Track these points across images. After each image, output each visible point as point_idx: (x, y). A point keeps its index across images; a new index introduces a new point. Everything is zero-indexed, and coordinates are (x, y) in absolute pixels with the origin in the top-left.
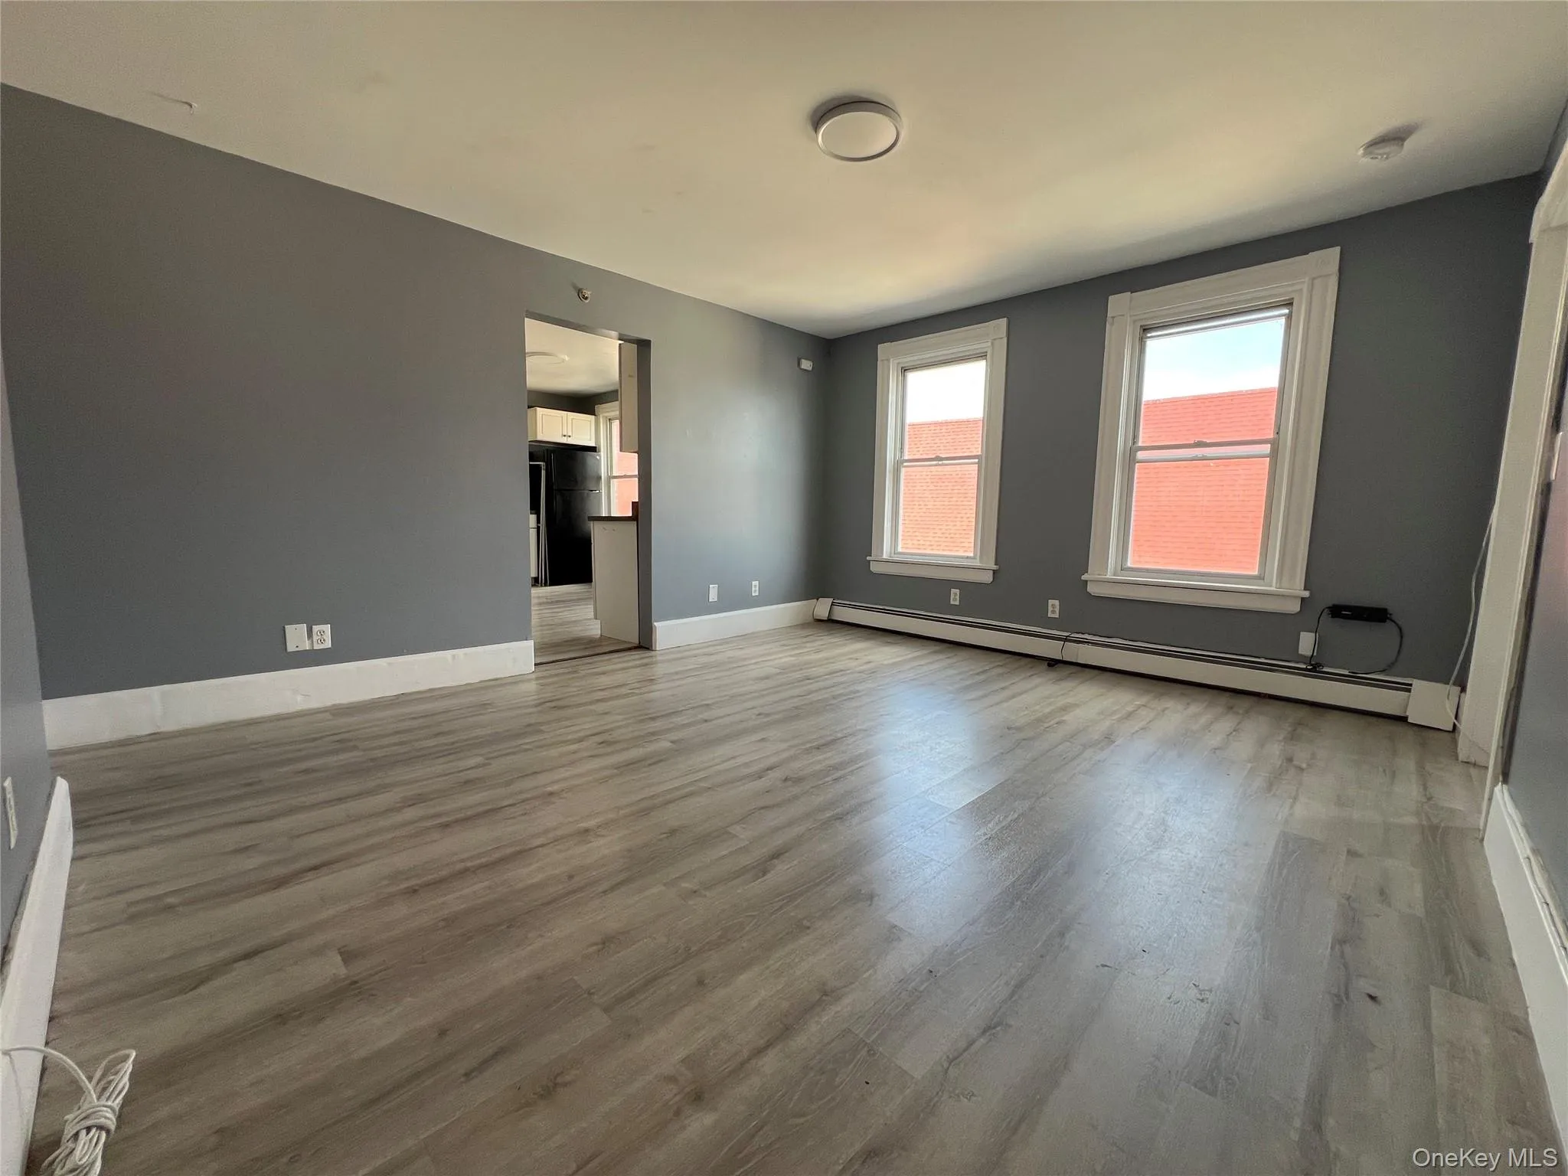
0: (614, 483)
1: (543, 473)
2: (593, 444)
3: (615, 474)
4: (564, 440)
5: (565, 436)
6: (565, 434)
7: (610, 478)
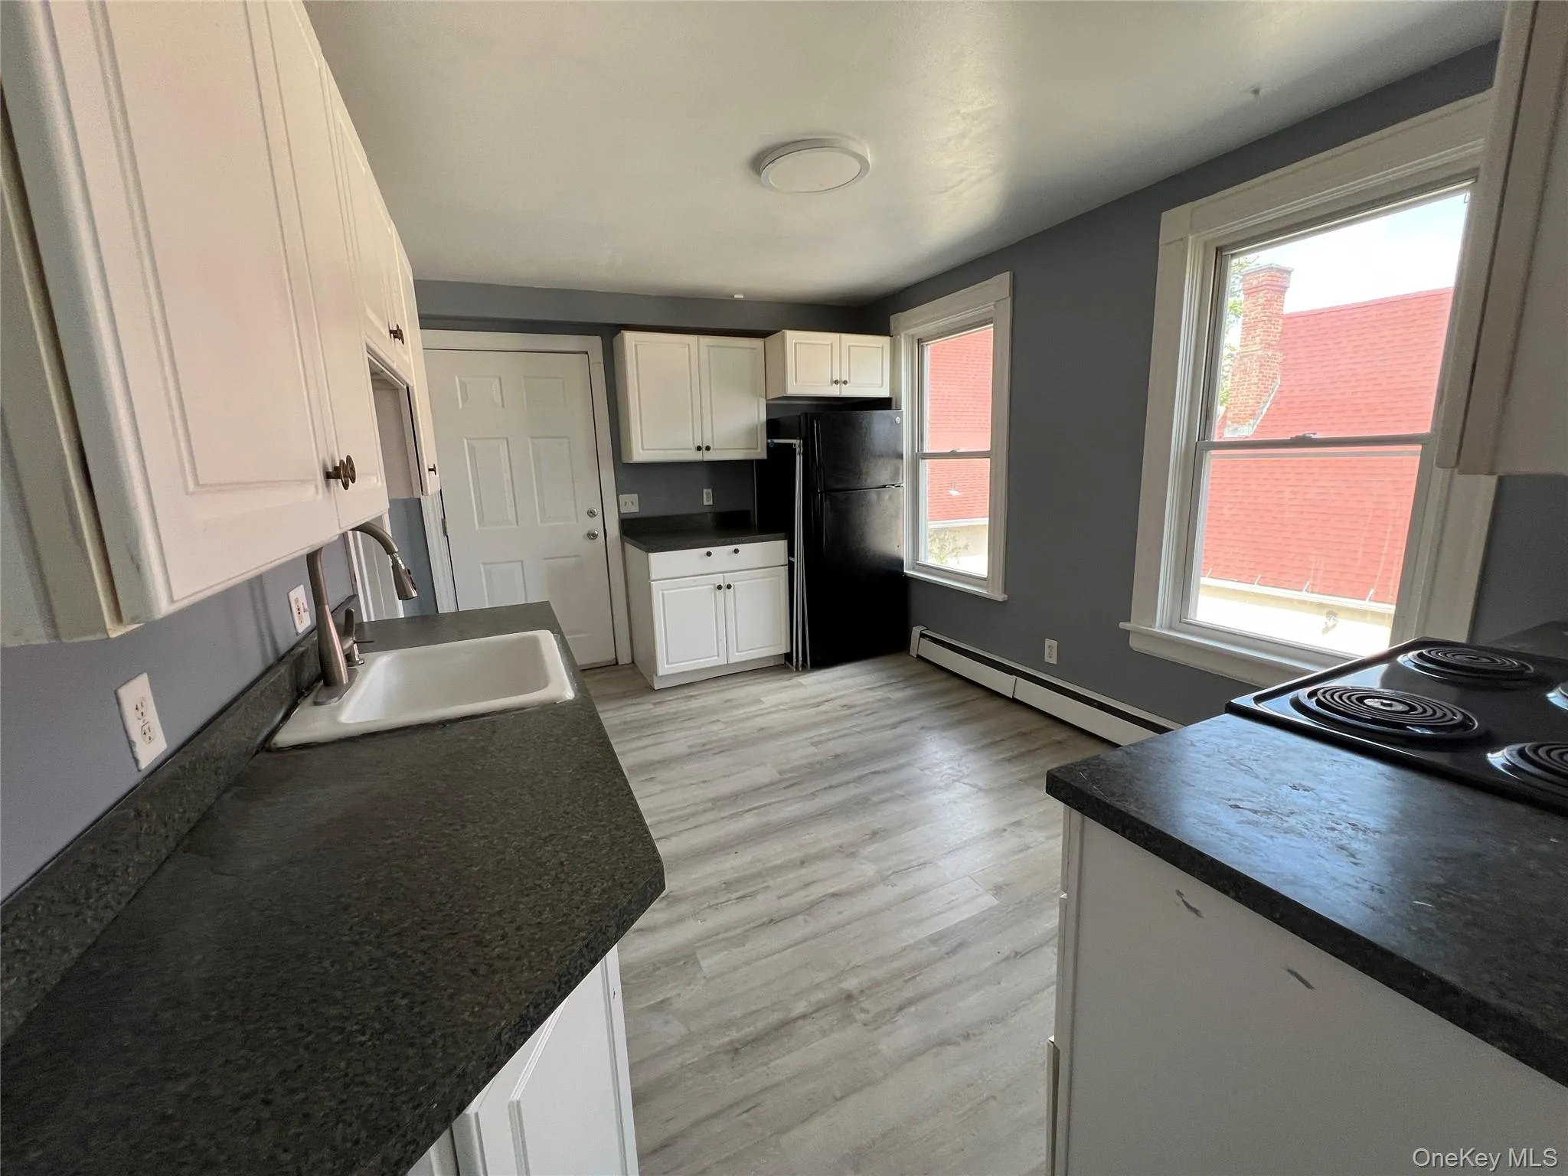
0: (925, 466)
1: (799, 460)
2: (884, 393)
3: (927, 450)
4: (835, 391)
5: (836, 382)
6: (836, 377)
7: (919, 456)
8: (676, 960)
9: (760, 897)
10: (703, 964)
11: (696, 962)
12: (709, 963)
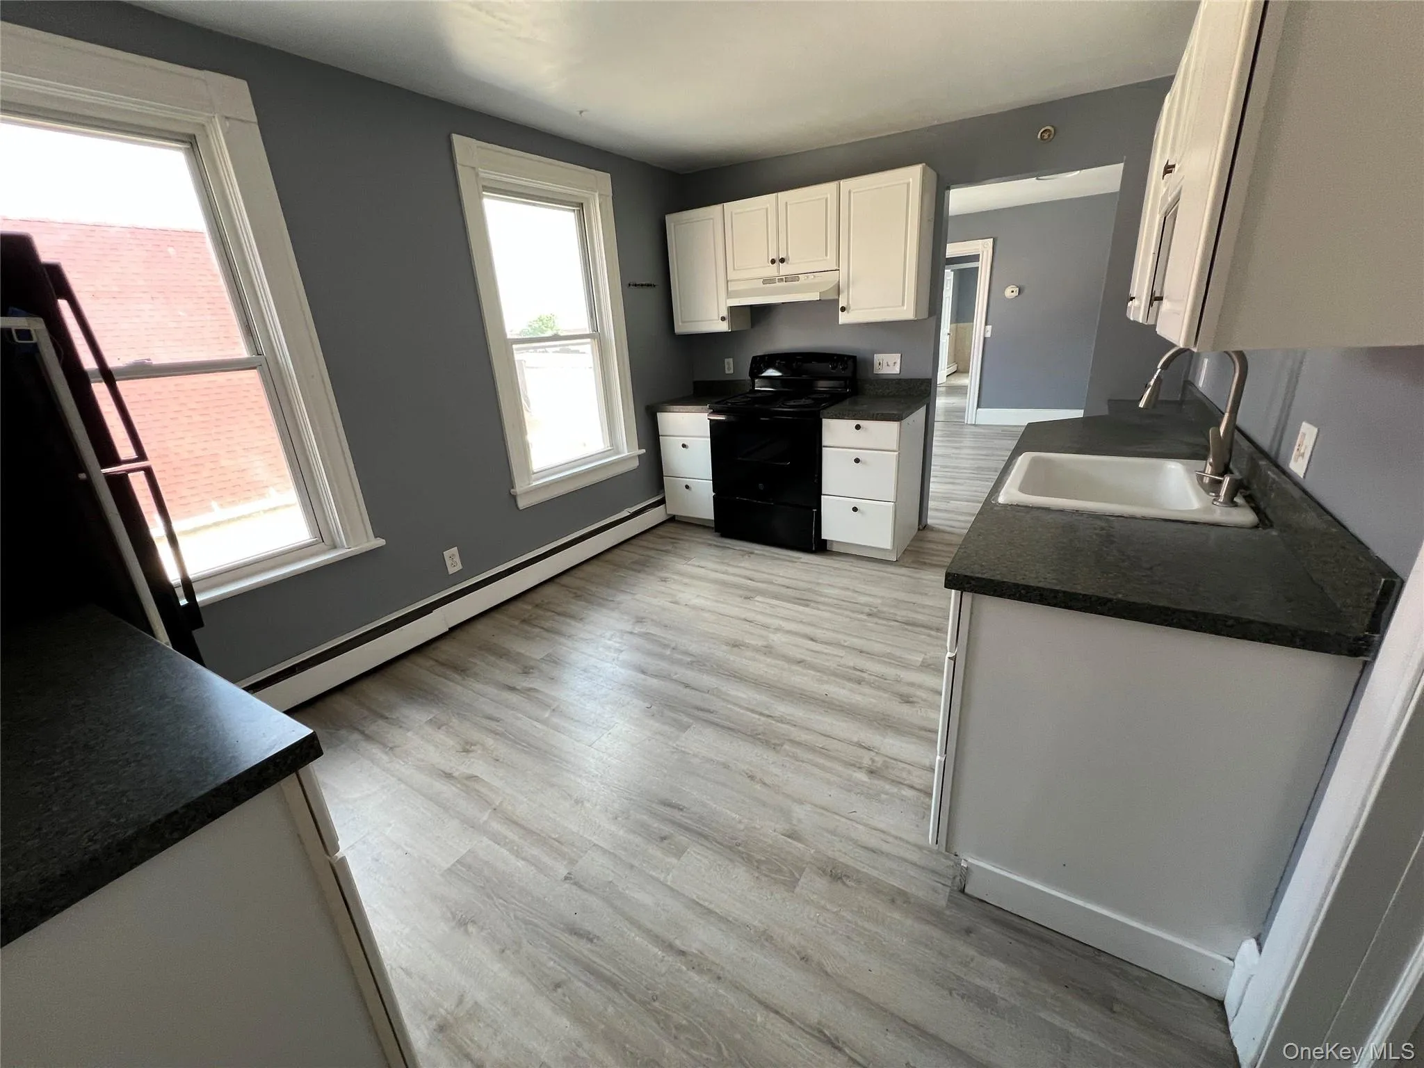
8: (933, 669)
9: (851, 664)
10: (921, 660)
11: (923, 662)
12: (919, 658)
